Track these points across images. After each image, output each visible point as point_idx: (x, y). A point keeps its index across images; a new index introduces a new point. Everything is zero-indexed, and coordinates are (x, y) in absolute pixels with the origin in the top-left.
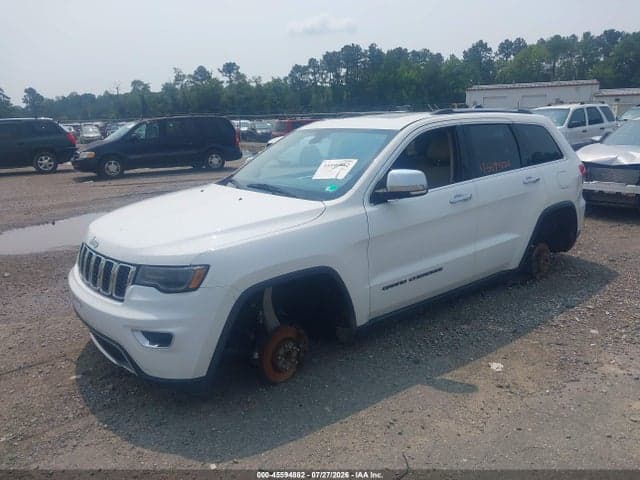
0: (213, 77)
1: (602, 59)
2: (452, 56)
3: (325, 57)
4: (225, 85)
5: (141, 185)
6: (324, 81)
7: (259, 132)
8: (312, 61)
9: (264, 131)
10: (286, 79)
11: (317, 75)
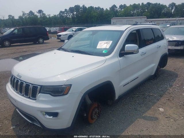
0: (35, 14)
1: (147, 11)
2: (106, 9)
3: (70, 8)
4: (39, 17)
5: (18, 49)
6: (70, 16)
7: (52, 31)
8: (66, 10)
9: (53, 31)
10: (58, 15)
11: (67, 14)
